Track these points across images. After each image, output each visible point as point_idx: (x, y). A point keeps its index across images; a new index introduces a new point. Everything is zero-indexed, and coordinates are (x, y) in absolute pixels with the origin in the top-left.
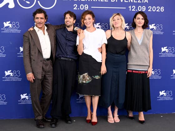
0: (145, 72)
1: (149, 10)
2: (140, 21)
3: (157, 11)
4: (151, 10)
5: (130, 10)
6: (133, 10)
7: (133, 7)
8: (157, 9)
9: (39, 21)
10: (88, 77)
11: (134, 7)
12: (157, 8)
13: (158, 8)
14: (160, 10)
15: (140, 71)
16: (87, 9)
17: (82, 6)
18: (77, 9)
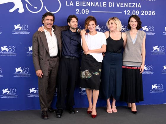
0: (138, 68)
1: (142, 14)
3: (149, 14)
4: (144, 13)
5: (126, 14)
6: (128, 14)
7: (128, 12)
8: (149, 13)
10: (89, 73)
11: (129, 12)
12: (149, 12)
13: (150, 12)
14: (151, 14)
16: (88, 13)
17: (83, 11)
18: (79, 13)
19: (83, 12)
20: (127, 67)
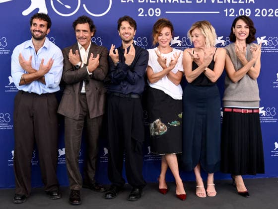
0: (253, 111)
1: (256, 15)
2: (243, 31)
3: (270, 15)
4: (260, 14)
5: (226, 15)
6: (231, 15)
7: (230, 11)
8: (268, 13)
9: (81, 36)
10: (162, 125)
11: (232, 11)
12: (269, 11)
13: (271, 11)
14: (273, 14)
15: (245, 109)
16: (159, 15)
17: (151, 11)
18: (143, 15)
19: (151, 13)
20: (235, 110)
